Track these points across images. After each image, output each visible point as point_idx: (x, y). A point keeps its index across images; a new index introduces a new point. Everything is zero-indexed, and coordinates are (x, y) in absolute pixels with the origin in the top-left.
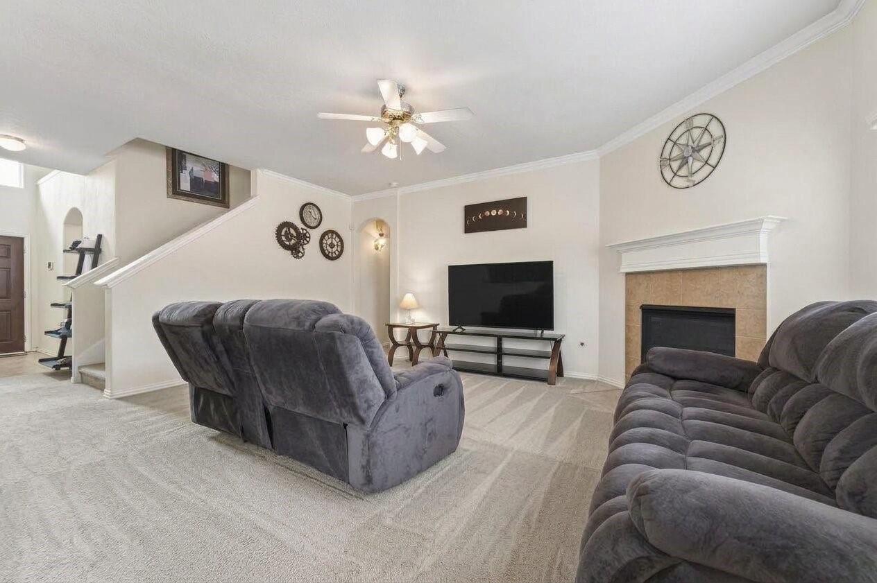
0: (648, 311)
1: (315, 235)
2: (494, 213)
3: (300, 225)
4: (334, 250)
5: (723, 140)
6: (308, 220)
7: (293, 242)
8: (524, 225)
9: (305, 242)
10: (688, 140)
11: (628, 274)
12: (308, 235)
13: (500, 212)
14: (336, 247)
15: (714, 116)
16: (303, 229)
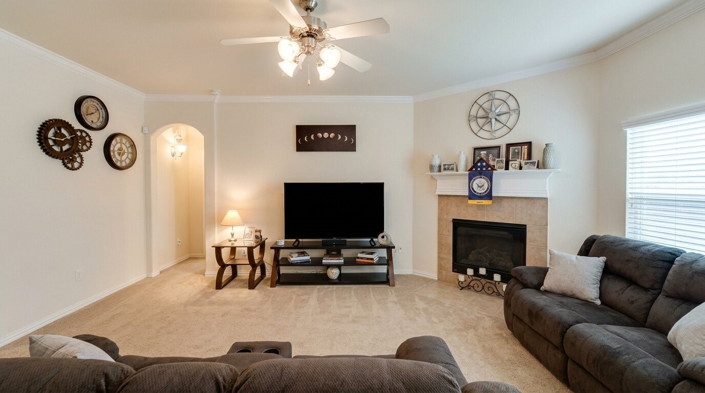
0: (458, 224)
1: (98, 138)
2: (326, 135)
3: (77, 125)
4: (124, 157)
5: (517, 112)
6: (88, 120)
7: (65, 148)
8: (354, 150)
9: (85, 148)
10: (491, 106)
11: (440, 196)
12: (87, 139)
13: (332, 135)
14: (126, 154)
15: (511, 94)
16: (82, 131)
